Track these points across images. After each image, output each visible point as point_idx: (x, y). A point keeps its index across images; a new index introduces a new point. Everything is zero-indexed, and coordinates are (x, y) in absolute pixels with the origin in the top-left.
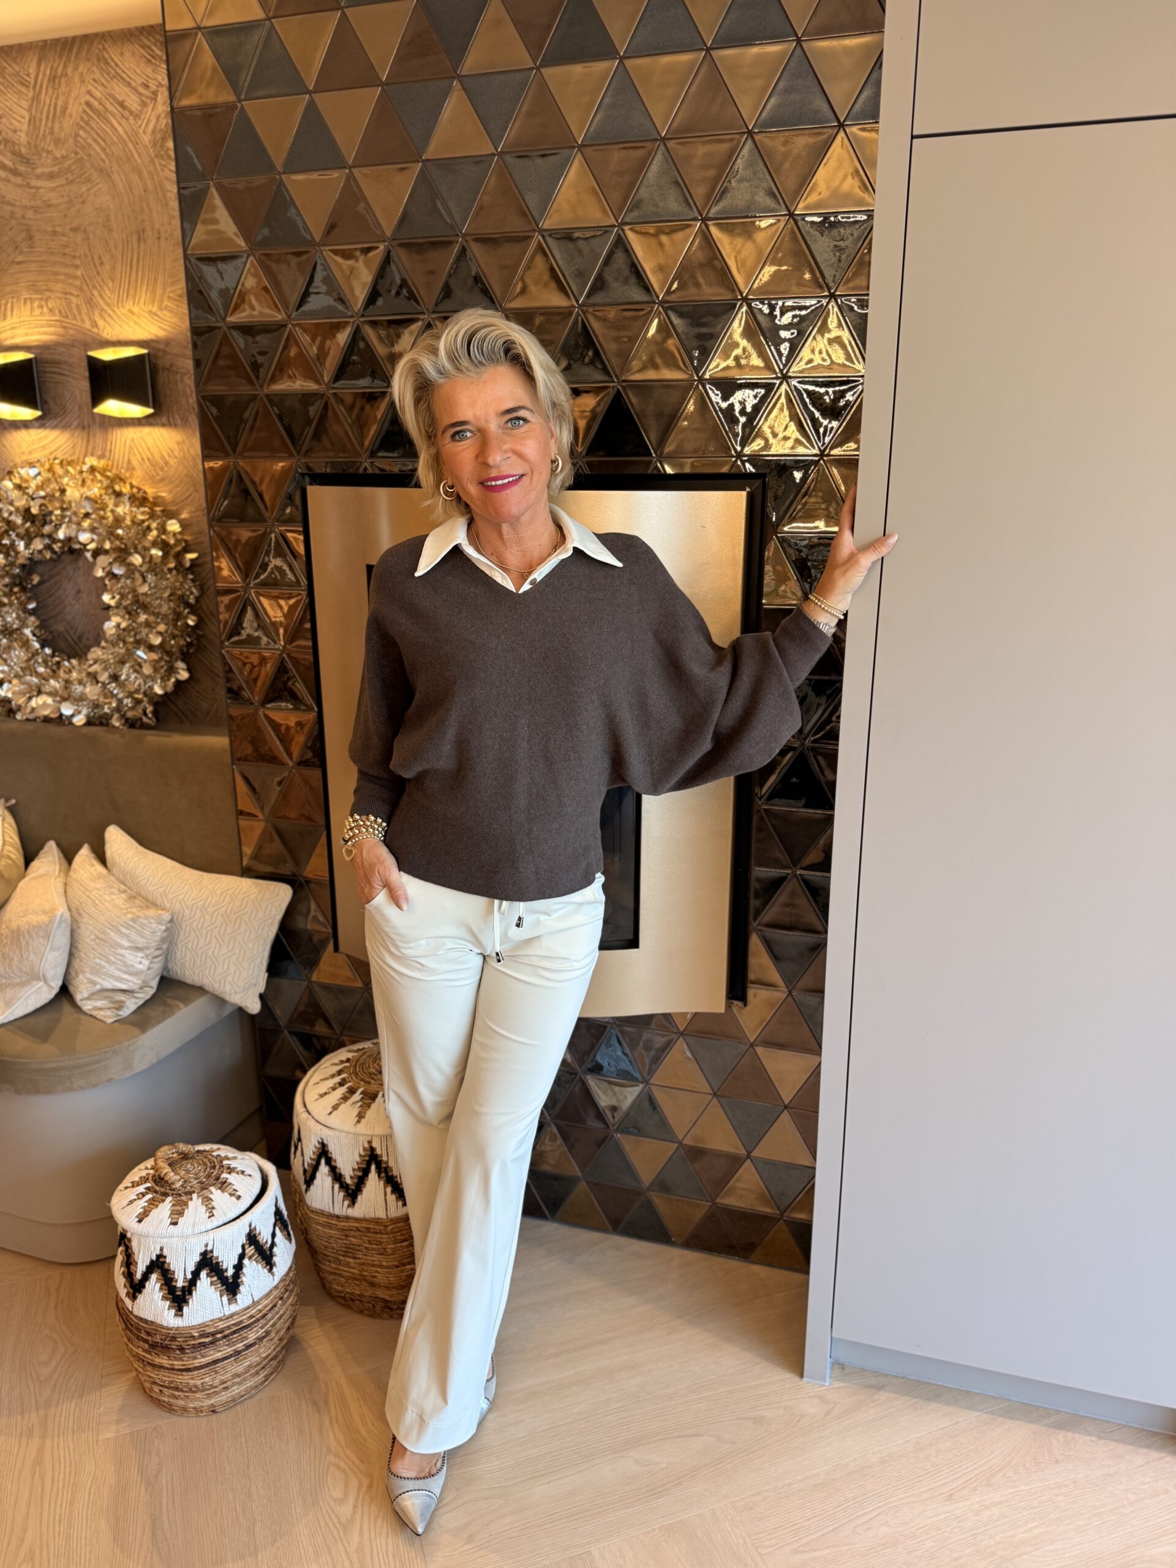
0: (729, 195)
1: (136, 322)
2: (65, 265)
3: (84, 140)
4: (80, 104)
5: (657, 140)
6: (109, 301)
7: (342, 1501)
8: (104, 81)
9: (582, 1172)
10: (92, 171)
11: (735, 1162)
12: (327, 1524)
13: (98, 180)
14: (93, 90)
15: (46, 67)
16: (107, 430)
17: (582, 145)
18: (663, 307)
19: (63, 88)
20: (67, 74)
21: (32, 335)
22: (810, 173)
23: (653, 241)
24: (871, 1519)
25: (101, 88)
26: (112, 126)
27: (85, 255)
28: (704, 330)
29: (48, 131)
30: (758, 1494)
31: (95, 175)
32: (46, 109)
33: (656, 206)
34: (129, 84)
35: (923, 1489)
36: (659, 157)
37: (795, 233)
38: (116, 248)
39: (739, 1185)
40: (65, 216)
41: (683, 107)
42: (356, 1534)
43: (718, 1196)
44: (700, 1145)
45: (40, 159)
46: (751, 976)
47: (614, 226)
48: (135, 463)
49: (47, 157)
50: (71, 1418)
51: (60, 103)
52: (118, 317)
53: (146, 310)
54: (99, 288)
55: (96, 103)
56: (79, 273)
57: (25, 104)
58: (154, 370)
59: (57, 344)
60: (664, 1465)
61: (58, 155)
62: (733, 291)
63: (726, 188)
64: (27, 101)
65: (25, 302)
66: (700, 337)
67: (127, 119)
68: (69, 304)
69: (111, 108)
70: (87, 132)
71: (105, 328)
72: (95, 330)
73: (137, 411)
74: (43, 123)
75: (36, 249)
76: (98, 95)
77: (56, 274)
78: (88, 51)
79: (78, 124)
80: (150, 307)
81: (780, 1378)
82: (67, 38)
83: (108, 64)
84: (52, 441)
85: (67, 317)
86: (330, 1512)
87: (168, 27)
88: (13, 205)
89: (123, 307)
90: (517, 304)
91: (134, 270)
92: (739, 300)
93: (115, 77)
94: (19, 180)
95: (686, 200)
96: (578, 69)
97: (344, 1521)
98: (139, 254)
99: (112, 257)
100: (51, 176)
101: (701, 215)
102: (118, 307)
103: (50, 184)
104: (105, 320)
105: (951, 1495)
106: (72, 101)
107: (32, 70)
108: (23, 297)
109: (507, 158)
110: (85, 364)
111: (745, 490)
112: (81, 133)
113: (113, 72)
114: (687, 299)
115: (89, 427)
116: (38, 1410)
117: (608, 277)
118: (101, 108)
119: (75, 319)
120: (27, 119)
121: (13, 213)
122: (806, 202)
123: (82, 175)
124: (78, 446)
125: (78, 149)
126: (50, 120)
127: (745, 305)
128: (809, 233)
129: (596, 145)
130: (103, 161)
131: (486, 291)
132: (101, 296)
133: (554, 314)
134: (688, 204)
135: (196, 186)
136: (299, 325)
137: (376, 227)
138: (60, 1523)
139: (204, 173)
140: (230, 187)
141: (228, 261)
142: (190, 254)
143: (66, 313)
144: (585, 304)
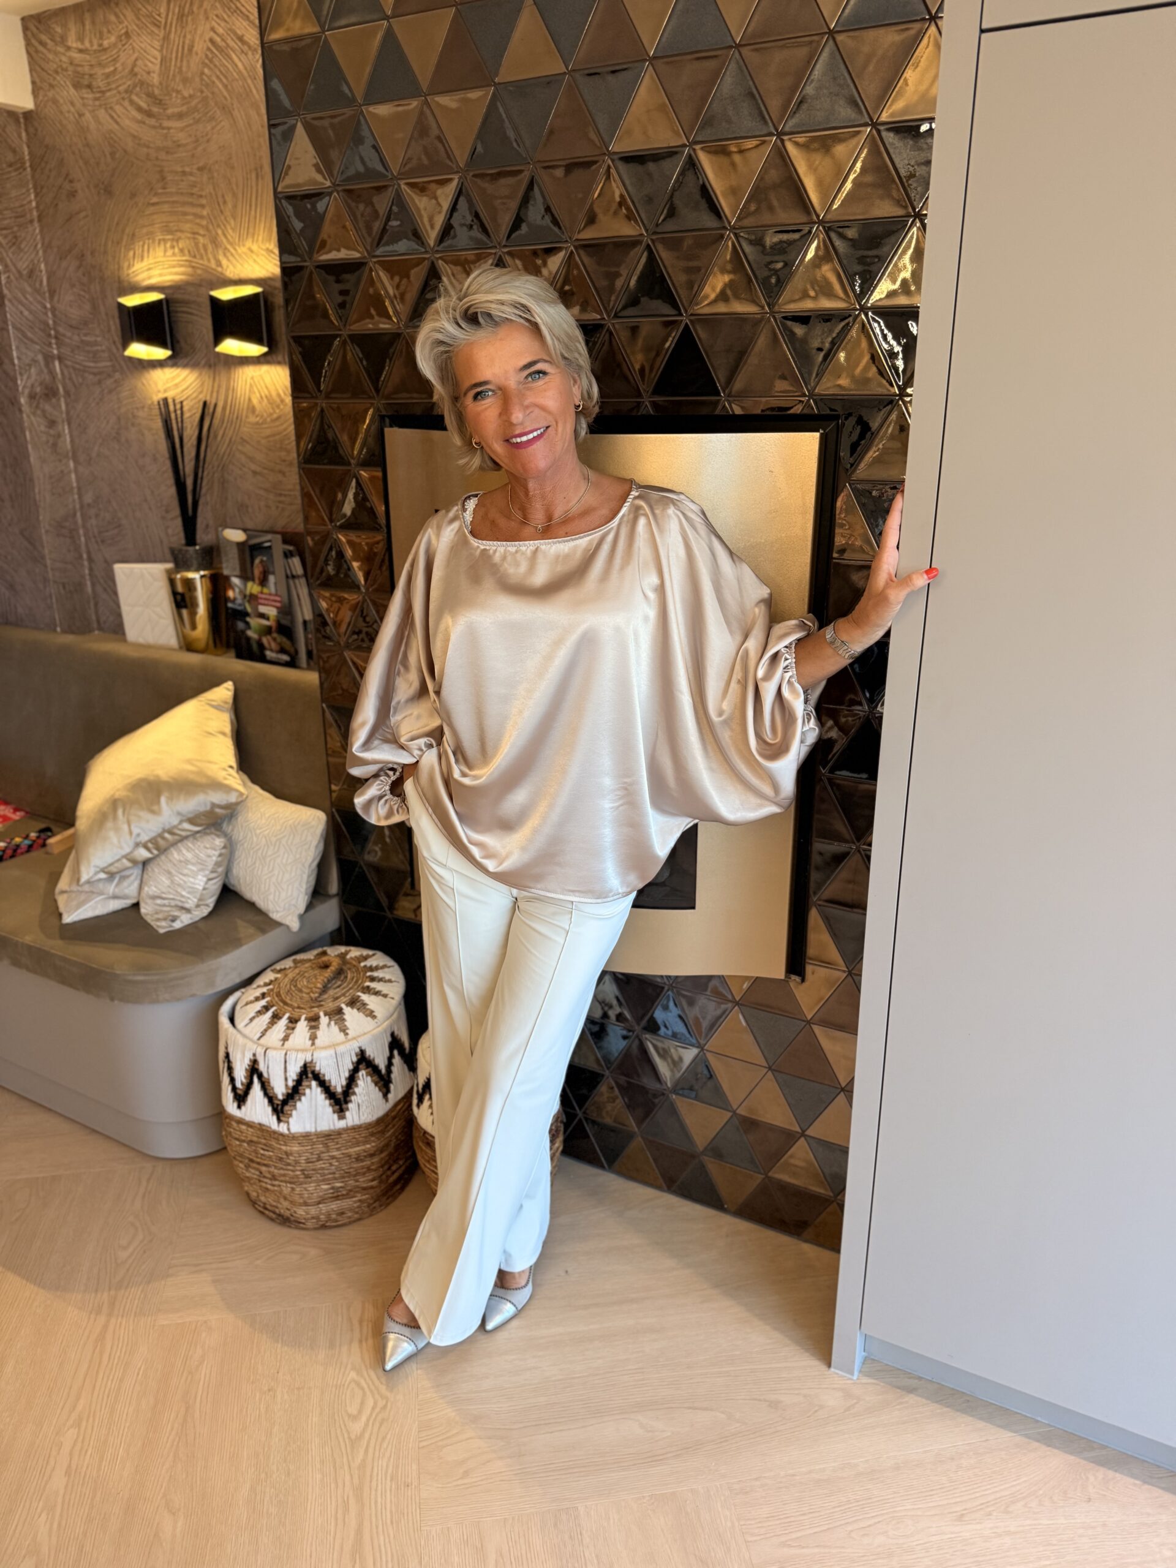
0: (804, 106)
1: (255, 261)
2: (192, 205)
3: (209, 77)
4: (205, 41)
5: (731, 47)
6: (229, 237)
7: (355, 1418)
8: (225, 17)
9: (639, 1127)
10: (216, 109)
11: (790, 1138)
12: (337, 1437)
13: (221, 119)
14: (216, 26)
15: (175, 6)
16: (229, 368)
17: (655, 58)
18: (736, 235)
19: (190, 27)
20: (193, 12)
21: (166, 274)
22: (896, 75)
23: (724, 160)
24: (870, 1526)
25: (223, 24)
26: (233, 62)
27: (211, 194)
28: (777, 258)
29: (177, 70)
30: (756, 1479)
31: (218, 112)
32: (175, 48)
33: (729, 122)
34: (248, 18)
35: (931, 1504)
36: (733, 65)
37: (877, 146)
38: (237, 186)
39: (792, 1161)
40: (193, 156)
41: (760, 8)
42: (362, 1451)
43: (771, 1168)
44: (753, 1117)
45: (171, 99)
46: (811, 951)
47: (684, 146)
48: (255, 401)
49: (176, 97)
50: (136, 1301)
51: (187, 42)
52: (240, 255)
53: (264, 247)
54: (223, 227)
55: (218, 40)
56: (205, 213)
57: (157, 44)
58: (269, 308)
59: (187, 283)
60: (669, 1434)
61: (186, 94)
62: (808, 213)
63: (804, 97)
64: (158, 41)
65: (159, 243)
66: (772, 266)
67: (246, 54)
68: (197, 244)
69: (231, 43)
70: (210, 69)
71: (228, 267)
72: (219, 269)
73: (255, 350)
74: (173, 63)
75: (168, 190)
76: (220, 31)
77: (185, 214)
79: (203, 63)
80: (267, 245)
81: (807, 1364)
84: (184, 379)
85: (195, 257)
86: (343, 1426)
88: (148, 147)
89: (244, 245)
90: (589, 234)
91: (253, 208)
92: (815, 223)
93: (235, 12)
94: (153, 122)
95: (761, 114)
97: (353, 1437)
98: (257, 191)
99: (235, 195)
100: (180, 116)
101: (777, 130)
102: (239, 246)
103: (179, 124)
104: (228, 260)
105: (962, 1515)
106: (197, 39)
107: (163, 10)
108: (157, 238)
109: (577, 75)
110: (208, 303)
111: (818, 431)
112: (206, 71)
113: (233, 6)
114: (760, 224)
115: (215, 365)
116: (110, 1289)
117: (677, 202)
118: (222, 44)
119: (202, 258)
120: (159, 60)
121: (148, 154)
122: (891, 111)
124: (206, 384)
125: (204, 88)
126: (179, 60)
127: (821, 228)
128: (892, 144)
129: (668, 57)
130: (225, 98)
131: (555, 222)
132: (225, 235)
133: (625, 245)
134: (763, 118)
135: (285, 123)
136: (379, 262)
137: (449, 157)
138: (108, 1397)
139: (291, 109)
140: (316, 123)
141: (314, 199)
142: (280, 193)
143: (195, 253)
144: (655, 233)
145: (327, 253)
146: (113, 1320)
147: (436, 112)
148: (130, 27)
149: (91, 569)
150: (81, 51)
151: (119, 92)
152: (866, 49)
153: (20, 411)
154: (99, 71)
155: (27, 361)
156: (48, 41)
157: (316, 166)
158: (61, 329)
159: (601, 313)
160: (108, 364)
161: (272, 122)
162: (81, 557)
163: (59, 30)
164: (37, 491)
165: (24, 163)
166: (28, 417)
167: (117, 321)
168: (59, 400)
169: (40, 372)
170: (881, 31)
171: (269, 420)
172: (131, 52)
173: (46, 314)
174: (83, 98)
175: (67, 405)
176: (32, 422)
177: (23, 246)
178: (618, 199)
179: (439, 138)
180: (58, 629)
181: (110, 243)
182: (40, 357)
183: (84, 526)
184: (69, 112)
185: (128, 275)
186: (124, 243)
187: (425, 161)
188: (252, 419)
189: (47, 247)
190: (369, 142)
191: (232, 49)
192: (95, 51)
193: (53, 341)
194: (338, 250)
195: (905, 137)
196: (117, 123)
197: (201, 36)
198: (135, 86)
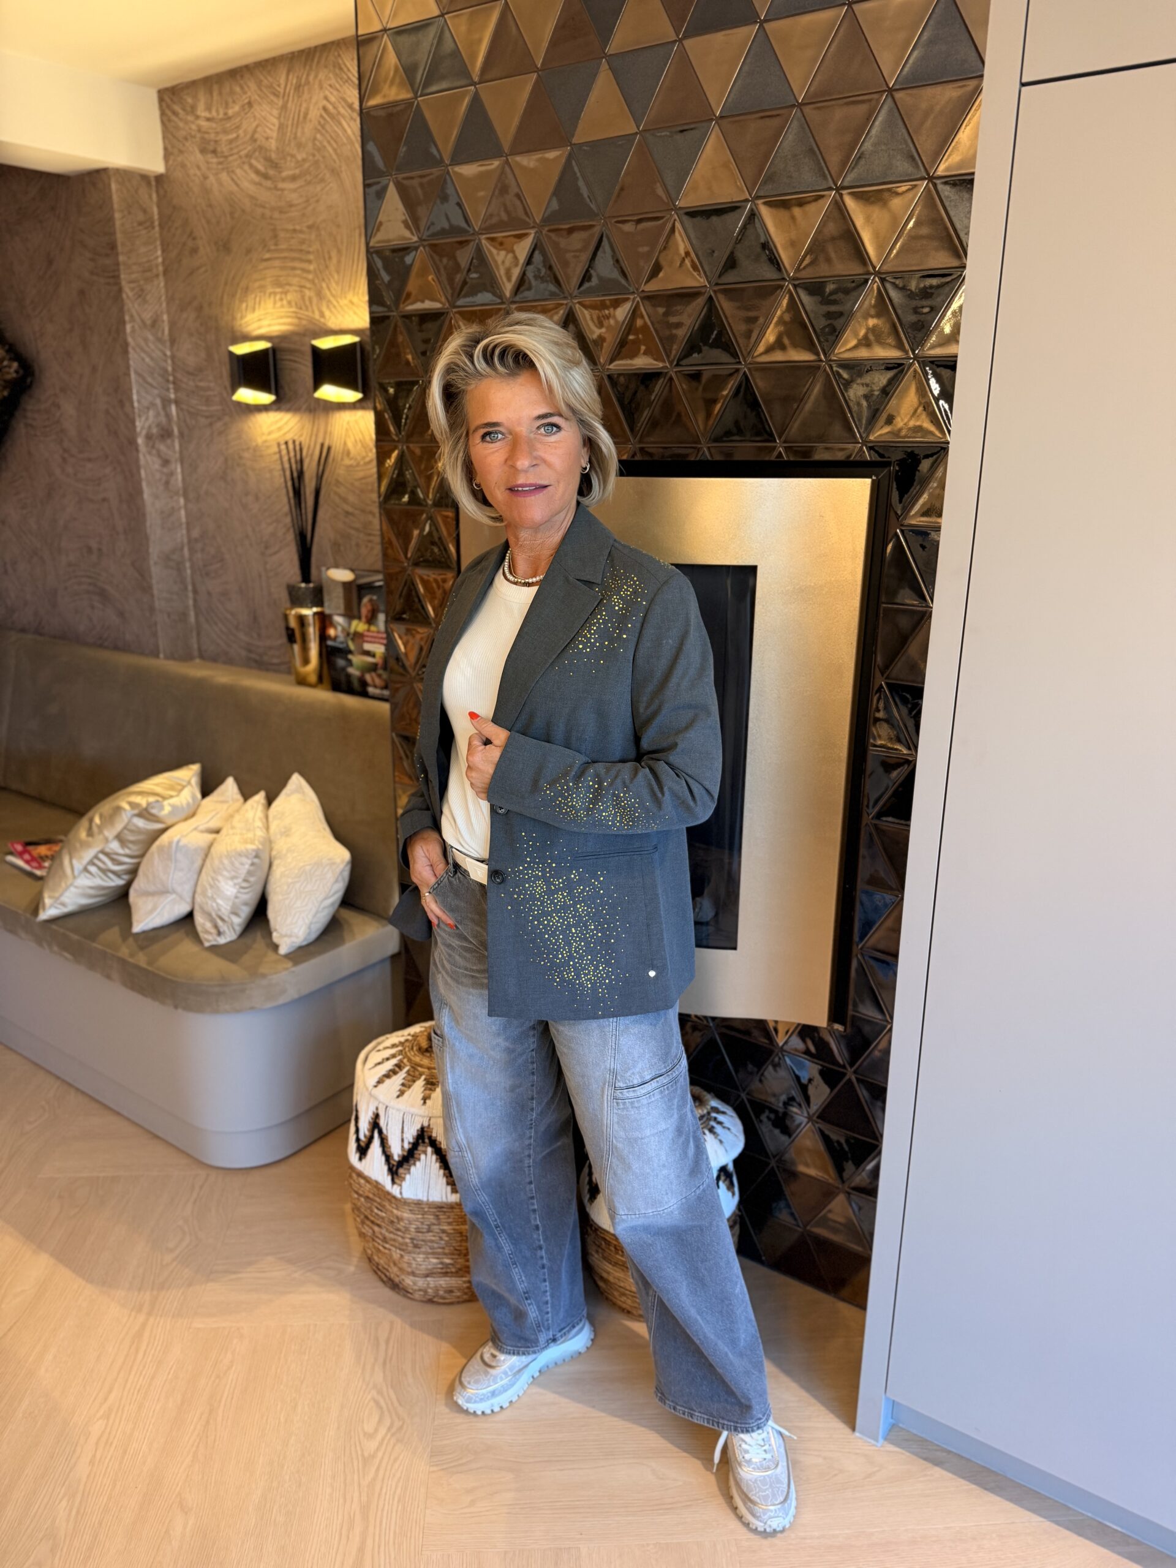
0: (862, 162)
1: (355, 313)
2: (301, 260)
3: (321, 142)
5: (793, 106)
6: (334, 292)
7: (370, 1436)
8: (338, 86)
10: (326, 171)
12: (351, 1453)
13: (330, 180)
14: (328, 94)
15: (293, 77)
16: (327, 413)
17: (721, 117)
18: (794, 285)
19: (306, 96)
20: (307, 83)
21: (275, 325)
22: (952, 131)
23: (783, 214)
25: (335, 93)
26: (343, 128)
27: (318, 250)
28: (833, 308)
29: (292, 136)
31: (328, 175)
32: (292, 116)
33: (791, 177)
36: (795, 123)
37: (933, 199)
38: (342, 243)
39: (830, 1216)
40: (304, 215)
41: (822, 69)
42: (373, 1470)
43: (808, 1223)
44: (793, 1168)
45: (286, 163)
47: (747, 201)
48: (350, 445)
49: (291, 161)
50: (176, 1302)
51: (303, 110)
52: (340, 307)
54: (327, 281)
55: (330, 107)
56: (311, 267)
57: (275, 112)
58: (365, 357)
59: (294, 333)
61: (299, 158)
62: (865, 264)
63: (862, 153)
64: (277, 109)
65: (270, 294)
66: (829, 315)
67: (355, 121)
68: (303, 297)
69: (342, 111)
70: (322, 135)
71: (330, 317)
72: (322, 320)
73: (351, 396)
74: (289, 129)
75: (280, 247)
76: (333, 99)
77: (294, 268)
78: (326, 59)
79: (316, 128)
81: (832, 1425)
82: (310, 49)
83: (341, 69)
84: (286, 423)
85: (301, 308)
86: (358, 1444)
87: (360, 33)
88: (264, 207)
89: (345, 297)
90: (652, 287)
92: (872, 274)
93: (347, 81)
94: (269, 183)
95: (821, 169)
96: (719, 37)
97: (366, 1454)
99: (339, 251)
100: (294, 178)
101: (836, 185)
102: (341, 298)
103: (292, 186)
104: (331, 311)
106: (311, 108)
107: (282, 81)
108: (268, 292)
109: (648, 136)
110: (310, 351)
111: (871, 477)
112: (319, 136)
113: (345, 77)
114: (817, 275)
115: (315, 410)
117: (739, 255)
118: (333, 111)
119: (307, 309)
120: (277, 126)
121: (263, 216)
122: (947, 164)
123: (317, 176)
125: (316, 153)
126: (295, 127)
127: (877, 279)
128: (948, 197)
129: (733, 116)
130: (335, 162)
131: (624, 274)
132: (329, 289)
133: (686, 296)
134: (824, 173)
135: (378, 183)
136: (460, 313)
137: (526, 213)
138: (139, 1391)
139: (385, 170)
140: (405, 182)
141: (401, 254)
142: (373, 247)
143: (303, 304)
144: (717, 284)
145: (412, 303)
146: (152, 1320)
147: (517, 172)
148: (253, 99)
149: (195, 600)
150: (208, 119)
151: (240, 157)
152: (924, 106)
153: (137, 450)
154: (224, 138)
155: (145, 403)
156: (180, 111)
157: (405, 222)
158: (179, 375)
159: (663, 361)
160: (219, 408)
161: (368, 182)
162: (186, 588)
163: (190, 100)
164: (148, 524)
165: (152, 223)
166: (144, 456)
167: (228, 366)
168: (173, 441)
169: (158, 415)
170: (938, 89)
171: (362, 463)
172: (252, 120)
173: (166, 361)
174: (208, 163)
175: (181, 446)
176: (148, 462)
177: (148, 297)
178: (682, 252)
179: (518, 196)
180: (161, 656)
181: (225, 297)
182: (158, 401)
183: (191, 560)
184: (195, 175)
185: (241, 325)
186: (238, 296)
187: (504, 217)
188: (347, 462)
189: (170, 300)
190: (453, 200)
191: (343, 117)
192: (221, 120)
193: (171, 386)
194: (423, 301)
195: (960, 191)
196: (237, 185)
197: (316, 103)
198: (255, 151)
